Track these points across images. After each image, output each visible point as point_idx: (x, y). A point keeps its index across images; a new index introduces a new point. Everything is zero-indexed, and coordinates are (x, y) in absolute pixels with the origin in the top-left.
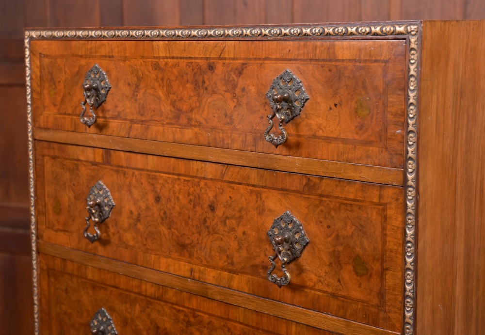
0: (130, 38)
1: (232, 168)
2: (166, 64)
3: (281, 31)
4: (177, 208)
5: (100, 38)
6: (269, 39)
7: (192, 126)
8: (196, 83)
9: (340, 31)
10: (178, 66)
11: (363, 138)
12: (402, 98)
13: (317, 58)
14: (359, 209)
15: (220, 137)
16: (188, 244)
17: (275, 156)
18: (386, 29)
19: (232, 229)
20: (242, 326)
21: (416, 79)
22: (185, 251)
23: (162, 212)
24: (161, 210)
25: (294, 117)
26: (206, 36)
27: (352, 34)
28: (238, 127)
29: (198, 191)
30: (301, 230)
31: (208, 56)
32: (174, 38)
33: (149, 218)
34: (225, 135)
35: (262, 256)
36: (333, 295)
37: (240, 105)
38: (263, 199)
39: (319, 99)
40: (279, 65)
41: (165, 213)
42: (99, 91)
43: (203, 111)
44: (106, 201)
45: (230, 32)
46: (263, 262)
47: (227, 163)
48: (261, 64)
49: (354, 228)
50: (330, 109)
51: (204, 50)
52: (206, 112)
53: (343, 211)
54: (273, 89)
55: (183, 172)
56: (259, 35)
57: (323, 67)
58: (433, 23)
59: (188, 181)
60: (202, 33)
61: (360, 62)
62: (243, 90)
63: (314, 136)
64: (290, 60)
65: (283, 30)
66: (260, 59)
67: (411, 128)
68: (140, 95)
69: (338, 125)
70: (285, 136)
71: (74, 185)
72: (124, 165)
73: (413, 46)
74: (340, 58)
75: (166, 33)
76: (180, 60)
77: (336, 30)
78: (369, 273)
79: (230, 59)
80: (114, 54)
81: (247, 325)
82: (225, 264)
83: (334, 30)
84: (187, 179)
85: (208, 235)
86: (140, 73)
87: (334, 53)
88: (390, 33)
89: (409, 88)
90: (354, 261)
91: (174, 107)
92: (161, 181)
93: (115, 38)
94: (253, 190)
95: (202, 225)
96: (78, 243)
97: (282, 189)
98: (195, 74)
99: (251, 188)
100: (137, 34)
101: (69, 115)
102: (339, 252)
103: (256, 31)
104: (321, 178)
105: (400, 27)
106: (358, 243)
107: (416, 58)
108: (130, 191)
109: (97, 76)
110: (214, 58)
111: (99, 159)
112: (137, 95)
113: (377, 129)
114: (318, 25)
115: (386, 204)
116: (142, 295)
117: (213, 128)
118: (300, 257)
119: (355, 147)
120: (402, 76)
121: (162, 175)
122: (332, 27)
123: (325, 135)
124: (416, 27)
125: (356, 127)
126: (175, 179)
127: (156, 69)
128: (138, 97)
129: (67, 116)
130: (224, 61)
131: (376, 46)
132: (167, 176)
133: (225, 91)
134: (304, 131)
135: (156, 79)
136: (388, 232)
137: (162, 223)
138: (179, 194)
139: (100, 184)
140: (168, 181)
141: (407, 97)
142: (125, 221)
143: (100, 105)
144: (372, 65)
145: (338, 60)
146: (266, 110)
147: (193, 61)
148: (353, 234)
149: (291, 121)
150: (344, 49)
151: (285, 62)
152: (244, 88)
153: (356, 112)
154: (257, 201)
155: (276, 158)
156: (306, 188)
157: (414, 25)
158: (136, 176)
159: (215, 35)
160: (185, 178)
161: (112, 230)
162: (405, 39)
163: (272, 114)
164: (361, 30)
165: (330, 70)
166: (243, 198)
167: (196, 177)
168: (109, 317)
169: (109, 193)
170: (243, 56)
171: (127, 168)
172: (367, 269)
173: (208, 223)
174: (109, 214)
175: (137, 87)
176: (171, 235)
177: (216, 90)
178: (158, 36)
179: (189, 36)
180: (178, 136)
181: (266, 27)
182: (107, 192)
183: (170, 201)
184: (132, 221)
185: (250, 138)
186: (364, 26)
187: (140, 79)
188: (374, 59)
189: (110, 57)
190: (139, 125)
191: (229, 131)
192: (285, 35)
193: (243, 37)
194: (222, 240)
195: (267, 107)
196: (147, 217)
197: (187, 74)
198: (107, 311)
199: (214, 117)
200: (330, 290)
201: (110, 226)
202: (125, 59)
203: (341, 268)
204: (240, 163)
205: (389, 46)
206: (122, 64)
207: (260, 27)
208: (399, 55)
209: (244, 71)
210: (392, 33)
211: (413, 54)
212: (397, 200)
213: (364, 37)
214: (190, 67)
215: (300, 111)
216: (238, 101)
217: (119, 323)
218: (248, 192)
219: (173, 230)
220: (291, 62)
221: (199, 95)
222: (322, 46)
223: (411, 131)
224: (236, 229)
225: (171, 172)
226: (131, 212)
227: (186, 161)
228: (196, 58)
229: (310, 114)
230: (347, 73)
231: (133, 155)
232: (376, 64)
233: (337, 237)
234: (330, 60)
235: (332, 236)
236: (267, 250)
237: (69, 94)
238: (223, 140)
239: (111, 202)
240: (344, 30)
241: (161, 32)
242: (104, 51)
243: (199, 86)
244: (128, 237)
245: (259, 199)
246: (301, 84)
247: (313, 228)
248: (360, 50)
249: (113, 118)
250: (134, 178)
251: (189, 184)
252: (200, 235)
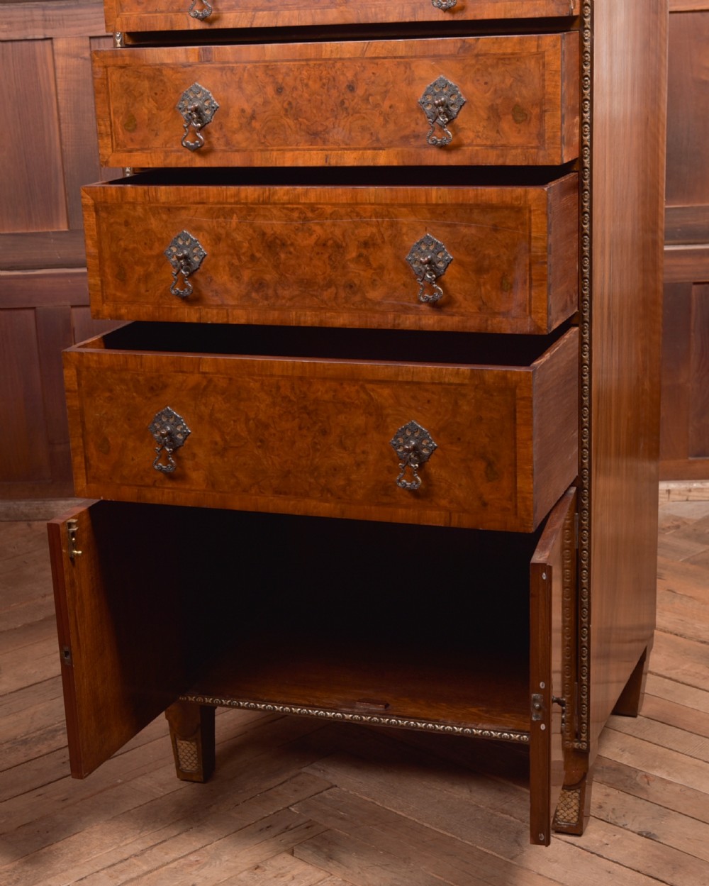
4: (306, 95)
14: (518, 60)
15: (372, 12)
16: (321, 132)
19: (377, 105)
20: (373, 207)
22: (318, 138)
23: (285, 103)
24: (284, 101)
29: (332, 73)
30: (457, 91)
33: (267, 113)
34: (378, 9)
35: (413, 125)
36: (492, 147)
38: (413, 69)
41: (290, 103)
46: (414, 131)
49: (512, 79)
53: (500, 66)
55: (313, 56)
59: (320, 65)
71: (156, 94)
78: (529, 118)
81: (379, 204)
82: (369, 142)
84: (318, 62)
85: (346, 117)
90: (513, 110)
92: (283, 70)
94: (401, 62)
95: (339, 108)
96: (165, 159)
97: (434, 56)
99: (398, 60)
102: (497, 105)
106: (517, 93)
108: (240, 88)
111: (193, 58)
115: (544, 51)
116: (241, 204)
118: (456, 117)
119: (522, 3)
121: (284, 63)
126: (303, 65)
129: (158, 14)
132: (292, 63)
136: (547, 77)
137: (286, 115)
138: (309, 79)
139: (197, 86)
142: (234, 122)
148: (511, 85)
154: (405, 72)
156: (461, 51)
158: (248, 70)
160: (315, 62)
161: (215, 135)
166: (389, 72)
167: (330, 59)
168: (194, 239)
171: (237, 62)
172: (526, 115)
173: (347, 104)
174: (211, 118)
176: (298, 126)
180: (318, 18)
182: (208, 93)
183: (296, 89)
184: (244, 120)
185: (408, 9)
190: (265, 12)
194: (364, 118)
196: (265, 112)
198: (190, 232)
200: (489, 143)
201: (212, 131)
203: (500, 119)
212: (555, 46)
217: (209, 242)
218: (395, 65)
219: (300, 120)
224: (382, 104)
225: (297, 58)
226: (243, 111)
227: (317, 43)
233: (496, 91)
235: (491, 91)
236: (418, 118)
239: (213, 104)
245: (408, 69)
247: (470, 87)
249: (229, 8)
250: (246, 71)
251: (321, 68)
252: (336, 118)
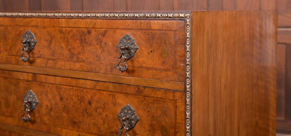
0: (47, 17)
1: (100, 83)
2: (66, 30)
3: (124, 15)
4: (72, 103)
5: (31, 17)
6: (118, 19)
7: (79, 61)
8: (81, 40)
9: (153, 15)
10: (72, 31)
11: (165, 67)
12: (184, 48)
13: (142, 28)
14: (164, 102)
15: (94, 67)
16: (77, 122)
17: (122, 77)
18: (175, 15)
19: (100, 114)
21: (190, 39)
22: (76, 125)
23: (64, 106)
24: (63, 104)
25: (131, 57)
26: (86, 16)
27: (159, 17)
28: (103, 62)
29: (82, 95)
30: (135, 114)
31: (88, 27)
32: (70, 17)
34: (96, 66)
35: (116, 127)
37: (104, 51)
38: (116, 98)
39: (143, 49)
40: (123, 32)
41: (65, 106)
42: (30, 43)
43: (85, 54)
44: (34, 100)
45: (99, 15)
46: (116, 130)
47: (97, 80)
48: (114, 31)
49: (161, 112)
50: (149, 53)
51: (86, 24)
52: (86, 55)
53: (155, 104)
54: (120, 43)
55: (75, 85)
56: (113, 17)
57: (145, 33)
58: (197, 13)
59: (78, 90)
60: (85, 15)
61: (163, 31)
62: (105, 44)
63: (141, 67)
64: (129, 29)
65: (125, 15)
66: (114, 29)
67: (188, 63)
68: (52, 46)
69: (153, 61)
70: (127, 67)
71: (16, 92)
72: (44, 81)
73: (188, 23)
74: (153, 28)
75: (66, 15)
76: (73, 28)
77: (151, 15)
78: (169, 134)
79: (98, 28)
80: (38, 25)
82: (96, 131)
83: (150, 15)
84: (77, 88)
85: (87, 117)
86: (52, 35)
87: (150, 26)
88: (177, 17)
89: (186, 43)
90: (161, 128)
91: (70, 52)
92: (63, 90)
93: (39, 17)
94: (111, 94)
95: (85, 112)
96: (18, 123)
97: (125, 93)
98: (81, 36)
99: (110, 93)
100: (51, 15)
101: (14, 56)
102: (154, 124)
103: (112, 15)
104: (145, 87)
105: (182, 14)
106: (163, 119)
107: (189, 29)
108: (47, 95)
109: (30, 36)
110: (90, 28)
111: (30, 79)
112: (51, 46)
113: (172, 63)
114: (142, 12)
115: (176, 100)
117: (90, 63)
118: (134, 127)
119: (161, 72)
120: (183, 38)
121: (64, 86)
122: (149, 13)
123: (146, 66)
124: (189, 14)
125: (162, 62)
126: (71, 89)
127: (61, 33)
128: (51, 47)
129: (13, 57)
130: (96, 29)
131: (171, 23)
132: (66, 87)
133: (96, 44)
134: (136, 64)
135: (61, 38)
136: (178, 114)
137: (64, 111)
138: (73, 96)
139: (30, 92)
140: (67, 90)
141: (186, 48)
142: (44, 111)
143: (31, 51)
144: (169, 32)
145: (152, 30)
146: (117, 54)
147: (80, 29)
148: (160, 115)
149: (130, 59)
150: (155, 24)
151: (126, 30)
152: (106, 43)
153: (161, 55)
154: (113, 99)
155: (122, 78)
156: (137, 93)
157: (188, 13)
158: (50, 87)
159: (91, 16)
160: (75, 88)
161: (37, 115)
162: (184, 20)
163: (120, 56)
164: (163, 15)
165: (148, 34)
166: (106, 98)
167: (81, 87)
169: (35, 96)
170: (105, 27)
171: (45, 83)
172: (168, 133)
173: (88, 111)
174: (35, 107)
175: (51, 41)
176: (68, 117)
177: (92, 43)
178: (62, 16)
179: (78, 16)
180: (72, 67)
181: (117, 13)
182: (34, 96)
183: (68, 100)
184: (47, 110)
185: (109, 68)
186: (165, 14)
187: (52, 38)
188: (169, 29)
189: (36, 26)
190: (52, 61)
191: (98, 64)
192: (126, 17)
193: (105, 18)
194: (95, 119)
195: (117, 52)
196: (56, 108)
197: (77, 36)
199: (91, 57)
201: (36, 113)
202: (44, 28)
203: (155, 132)
204: (104, 80)
205: (177, 24)
206: (43, 30)
207: (114, 13)
208: (181, 28)
209: (106, 34)
210: (178, 17)
211: (188, 27)
212: (182, 98)
213: (165, 19)
214: (78, 32)
215: (134, 54)
216: (103, 49)
218: (108, 95)
219: (69, 115)
220: (129, 30)
221: (83, 46)
222: (144, 22)
223: (188, 65)
224: (102, 114)
225: (69, 85)
226: (47, 106)
227: (76, 79)
228: (81, 28)
229: (139, 56)
230: (157, 36)
231: (48, 77)
232: (171, 32)
233: (153, 117)
234: (149, 30)
235: (150, 117)
236: (118, 124)
237: (14, 45)
238: (95, 69)
239: (37, 101)
240: (155, 15)
241: (63, 14)
242: (33, 23)
243: (83, 42)
244: (46, 119)
245: (114, 98)
246: (134, 41)
247: (141, 112)
248: (163, 25)
249: (38, 57)
250: (49, 88)
251: (78, 91)
252: (83, 117)
